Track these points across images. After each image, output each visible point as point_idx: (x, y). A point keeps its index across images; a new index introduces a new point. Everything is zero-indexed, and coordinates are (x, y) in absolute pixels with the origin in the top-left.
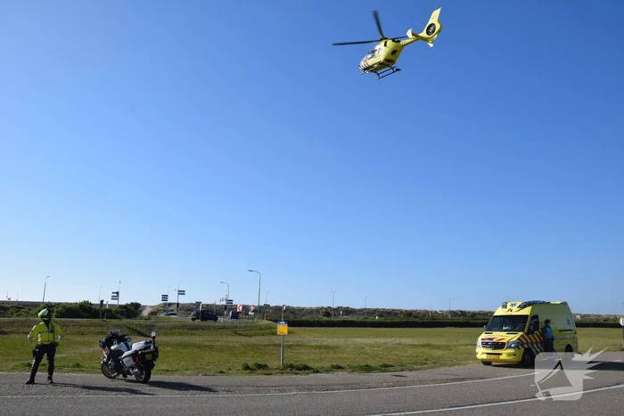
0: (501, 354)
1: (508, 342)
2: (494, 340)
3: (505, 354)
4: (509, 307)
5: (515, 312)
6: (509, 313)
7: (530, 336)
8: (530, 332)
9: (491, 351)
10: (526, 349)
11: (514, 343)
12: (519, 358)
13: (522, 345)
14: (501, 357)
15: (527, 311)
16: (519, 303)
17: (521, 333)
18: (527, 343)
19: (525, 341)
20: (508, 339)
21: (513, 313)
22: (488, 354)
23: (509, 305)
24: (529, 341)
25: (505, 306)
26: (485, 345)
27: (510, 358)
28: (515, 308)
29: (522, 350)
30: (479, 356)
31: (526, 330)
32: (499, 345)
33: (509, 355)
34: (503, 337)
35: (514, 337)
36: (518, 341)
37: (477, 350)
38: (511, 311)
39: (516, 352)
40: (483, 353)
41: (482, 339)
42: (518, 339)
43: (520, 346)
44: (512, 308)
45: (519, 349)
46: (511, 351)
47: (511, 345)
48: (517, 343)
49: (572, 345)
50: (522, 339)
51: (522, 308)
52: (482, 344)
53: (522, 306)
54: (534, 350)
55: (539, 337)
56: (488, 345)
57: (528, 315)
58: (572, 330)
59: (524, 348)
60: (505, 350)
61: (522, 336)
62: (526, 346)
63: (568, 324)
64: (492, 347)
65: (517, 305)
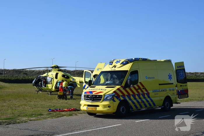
0: (98, 106)
1: (105, 95)
2: (94, 93)
3: (102, 106)
4: (114, 64)
5: (119, 68)
6: (113, 69)
7: (127, 89)
8: (127, 86)
9: (90, 103)
10: (121, 101)
11: (110, 95)
12: (113, 110)
13: (118, 97)
14: (98, 109)
15: (127, 67)
16: (122, 60)
17: (118, 87)
18: (124, 95)
19: (120, 94)
20: (105, 92)
21: (117, 69)
22: (89, 106)
23: (114, 62)
24: (126, 93)
25: (111, 63)
27: (105, 109)
28: (118, 65)
29: (117, 102)
31: (123, 84)
32: (97, 98)
33: (105, 106)
34: (102, 91)
35: (110, 91)
36: (114, 94)
37: (81, 103)
38: (115, 67)
39: (111, 103)
40: (85, 105)
41: (85, 93)
42: (114, 92)
43: (115, 98)
44: (116, 65)
45: (114, 101)
46: (106, 103)
47: (107, 97)
48: (113, 96)
49: (171, 97)
50: (118, 92)
51: (125, 64)
52: (84, 97)
53: (125, 63)
54: (130, 102)
55: (137, 90)
56: (89, 97)
57: (128, 71)
58: (172, 84)
59: (120, 100)
60: (101, 102)
61: (118, 89)
62: (122, 98)
63: (169, 78)
64: (91, 99)
65: (121, 62)
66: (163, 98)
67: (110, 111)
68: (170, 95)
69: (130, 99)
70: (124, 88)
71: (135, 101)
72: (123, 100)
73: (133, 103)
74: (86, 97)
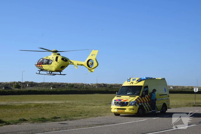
0: (125, 109)
1: (130, 102)
2: (122, 101)
3: (128, 109)
4: (131, 81)
6: (131, 85)
7: (143, 98)
8: (143, 96)
9: (120, 107)
11: (133, 102)
12: (135, 111)
13: (138, 103)
14: (126, 111)
15: (141, 84)
16: (137, 79)
17: (137, 97)
18: (141, 102)
20: (130, 100)
21: (134, 85)
22: (118, 109)
23: (131, 79)
24: (142, 101)
25: (129, 80)
26: (117, 103)
27: (131, 111)
28: (135, 82)
29: (138, 106)
30: (113, 110)
31: (141, 95)
33: (130, 109)
34: (127, 99)
35: (133, 99)
36: (136, 101)
37: (112, 107)
38: (133, 83)
39: (134, 107)
40: (115, 109)
41: (115, 100)
42: (136, 100)
43: (137, 104)
44: (133, 82)
45: (136, 106)
46: (131, 107)
47: (132, 103)
48: (135, 102)
49: (166, 104)
50: (138, 100)
51: (139, 82)
52: (115, 103)
53: (139, 80)
54: (144, 106)
55: (148, 99)
56: (118, 104)
57: (142, 86)
58: (167, 95)
59: (139, 105)
60: (128, 107)
61: (138, 98)
62: (140, 104)
63: (165, 91)
64: (120, 105)
65: (136, 80)
66: (162, 105)
67: (133, 112)
68: (165, 102)
69: (145, 105)
70: (141, 97)
71: (147, 106)
72: (141, 105)
73: (146, 107)
74: (116, 103)
